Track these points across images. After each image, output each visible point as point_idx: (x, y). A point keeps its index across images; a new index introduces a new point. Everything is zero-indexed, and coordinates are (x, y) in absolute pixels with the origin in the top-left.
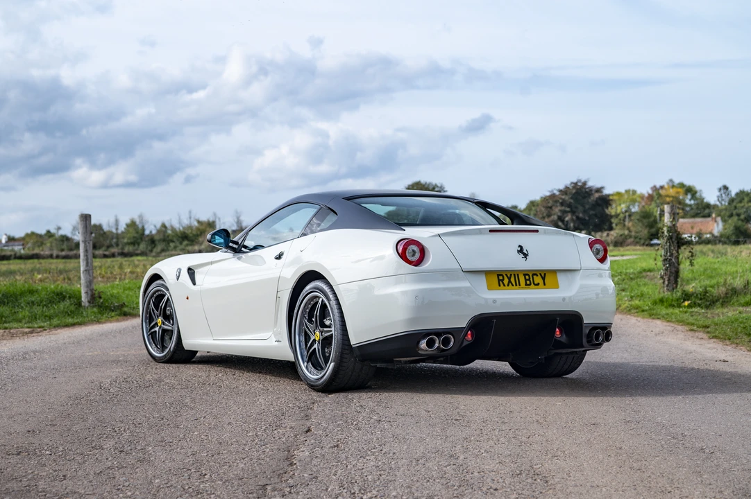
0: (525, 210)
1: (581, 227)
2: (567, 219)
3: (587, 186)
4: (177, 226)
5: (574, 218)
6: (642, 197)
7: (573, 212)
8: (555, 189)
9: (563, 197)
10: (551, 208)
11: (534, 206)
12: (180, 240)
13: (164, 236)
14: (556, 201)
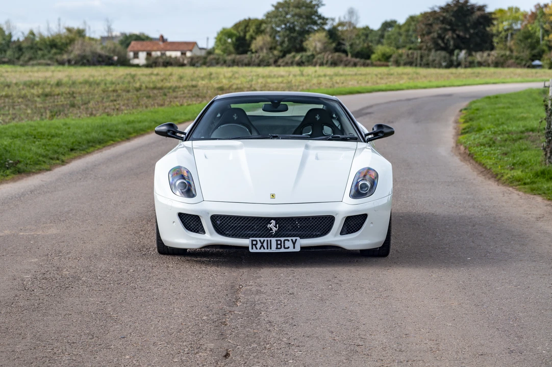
0: (404, 25)
1: (462, 46)
2: (447, 37)
3: (469, 4)
4: (46, 34)
5: (455, 36)
6: (525, 15)
7: (454, 31)
8: (436, 6)
9: (444, 14)
10: (431, 25)
11: (413, 21)
12: (49, 48)
13: (32, 43)
14: (437, 19)
